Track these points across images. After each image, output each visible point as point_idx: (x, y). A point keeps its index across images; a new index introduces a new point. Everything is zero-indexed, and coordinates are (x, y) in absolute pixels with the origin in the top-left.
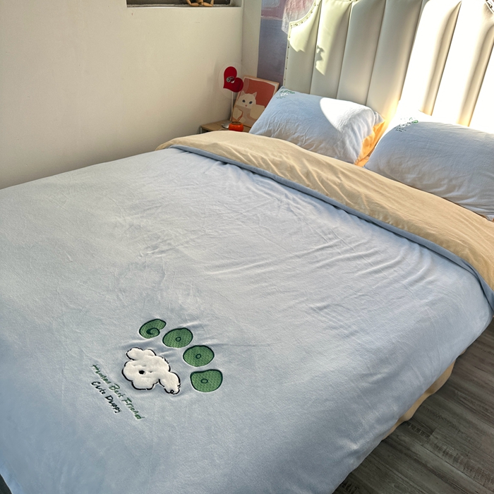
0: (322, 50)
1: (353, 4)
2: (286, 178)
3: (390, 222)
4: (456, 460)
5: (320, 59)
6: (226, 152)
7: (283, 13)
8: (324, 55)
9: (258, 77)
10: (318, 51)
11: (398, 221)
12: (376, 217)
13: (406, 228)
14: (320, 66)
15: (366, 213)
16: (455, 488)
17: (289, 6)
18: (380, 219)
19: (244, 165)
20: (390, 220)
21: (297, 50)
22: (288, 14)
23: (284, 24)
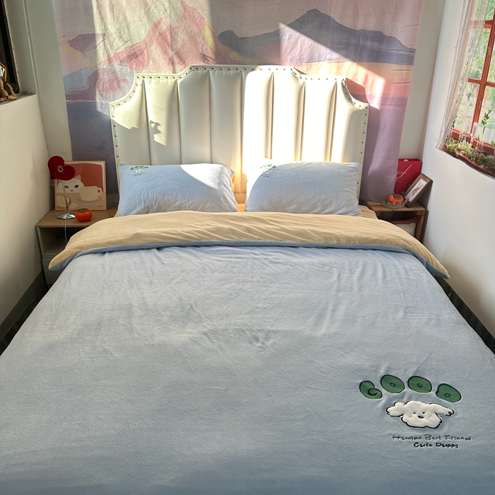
0: (157, 124)
1: (179, 82)
2: (234, 240)
3: (344, 242)
5: (158, 132)
6: (156, 237)
7: (95, 95)
8: (162, 128)
9: (74, 159)
10: (153, 125)
11: (349, 239)
12: (331, 242)
13: (357, 242)
14: (159, 138)
15: (322, 242)
17: (101, 88)
18: (335, 242)
19: (184, 243)
20: (342, 240)
21: (129, 128)
22: (102, 95)
23: (99, 105)
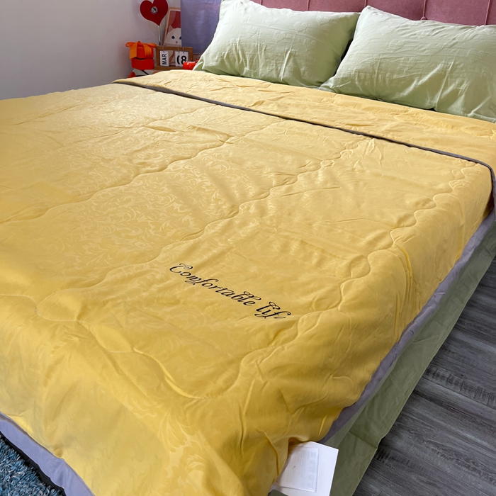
4: (450, 381)
16: (452, 411)
